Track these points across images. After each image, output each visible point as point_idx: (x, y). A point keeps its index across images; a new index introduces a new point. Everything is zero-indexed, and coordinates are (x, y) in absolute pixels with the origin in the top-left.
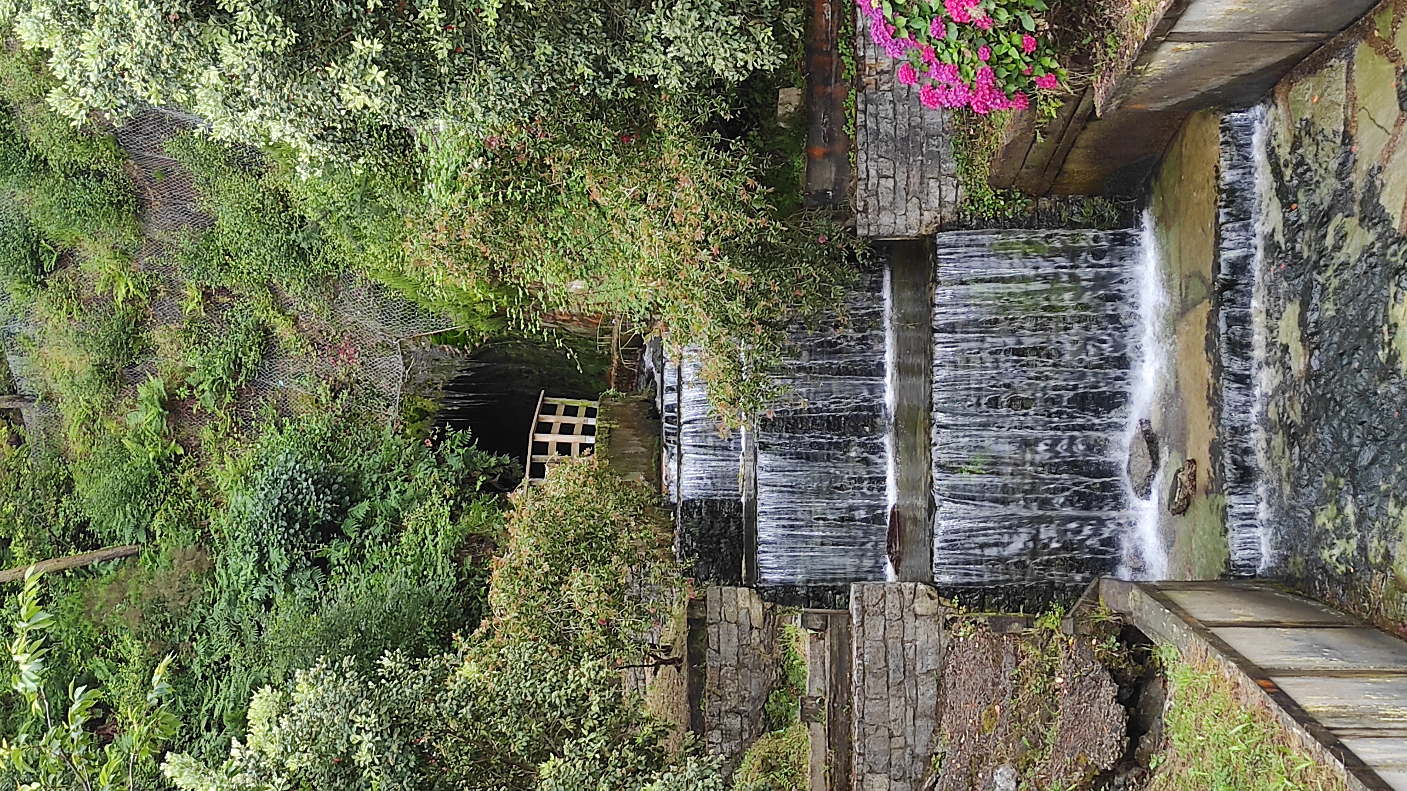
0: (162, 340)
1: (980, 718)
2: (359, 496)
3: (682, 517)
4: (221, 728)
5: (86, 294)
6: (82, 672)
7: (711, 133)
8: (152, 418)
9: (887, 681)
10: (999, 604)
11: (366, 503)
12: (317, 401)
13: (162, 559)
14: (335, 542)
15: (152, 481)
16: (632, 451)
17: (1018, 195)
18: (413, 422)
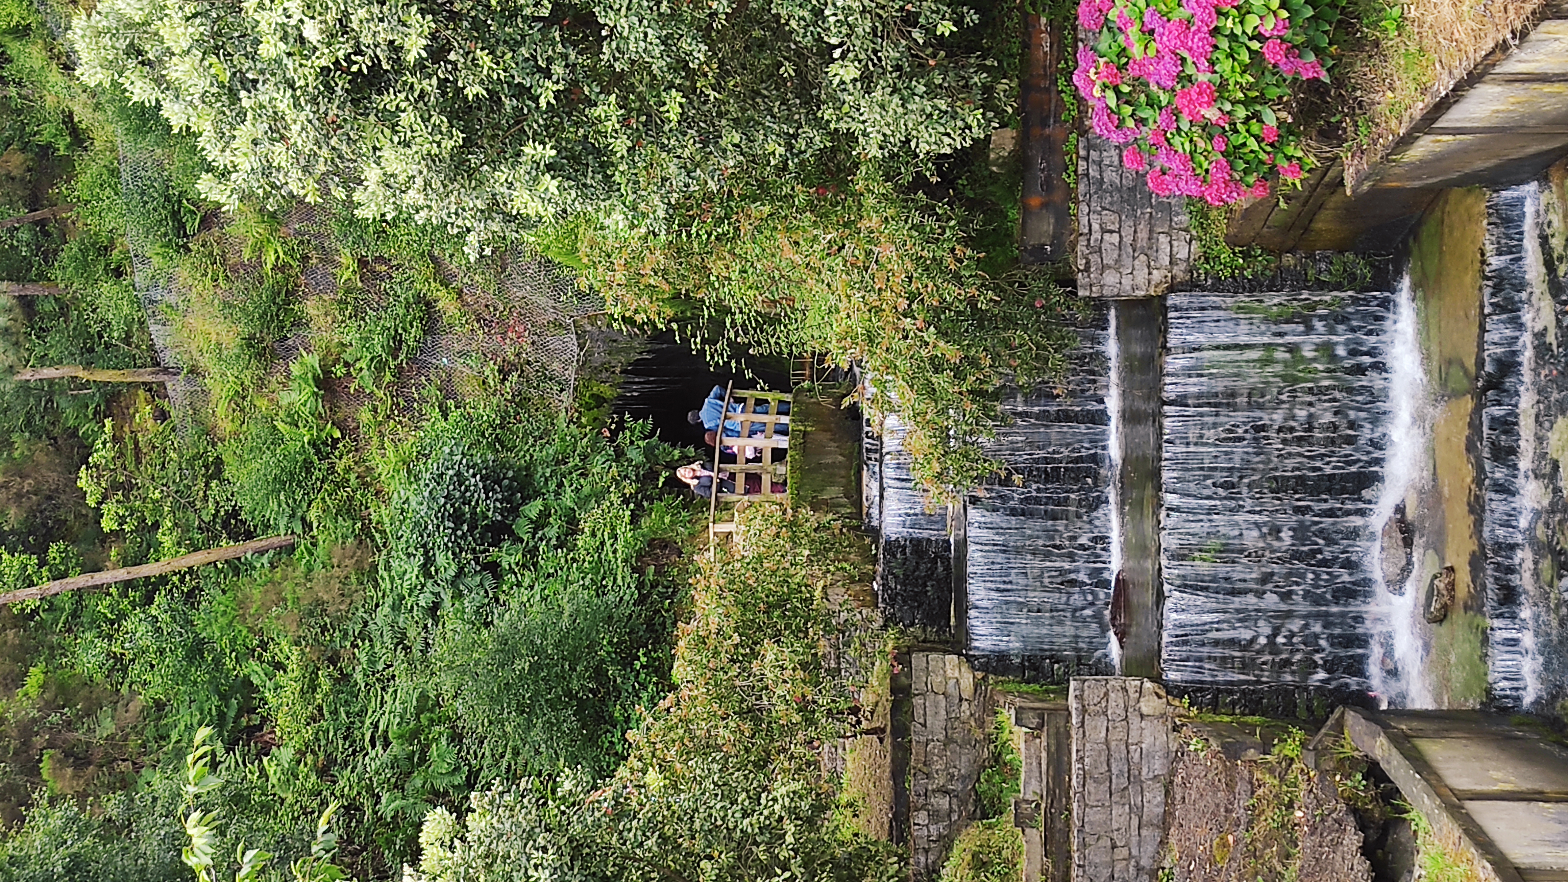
0: (316, 312)
1: (1211, 846)
2: (531, 492)
3: (884, 557)
4: (387, 744)
5: (232, 260)
6: (237, 676)
7: (915, 194)
8: (306, 398)
9: (1110, 787)
10: (1233, 703)
11: (539, 501)
12: (484, 383)
13: (320, 551)
14: (506, 545)
15: (308, 466)
16: (829, 460)
17: (1259, 252)
18: (589, 410)
